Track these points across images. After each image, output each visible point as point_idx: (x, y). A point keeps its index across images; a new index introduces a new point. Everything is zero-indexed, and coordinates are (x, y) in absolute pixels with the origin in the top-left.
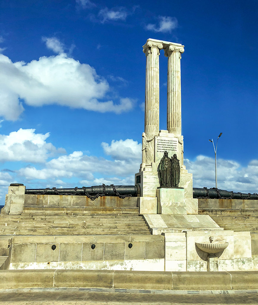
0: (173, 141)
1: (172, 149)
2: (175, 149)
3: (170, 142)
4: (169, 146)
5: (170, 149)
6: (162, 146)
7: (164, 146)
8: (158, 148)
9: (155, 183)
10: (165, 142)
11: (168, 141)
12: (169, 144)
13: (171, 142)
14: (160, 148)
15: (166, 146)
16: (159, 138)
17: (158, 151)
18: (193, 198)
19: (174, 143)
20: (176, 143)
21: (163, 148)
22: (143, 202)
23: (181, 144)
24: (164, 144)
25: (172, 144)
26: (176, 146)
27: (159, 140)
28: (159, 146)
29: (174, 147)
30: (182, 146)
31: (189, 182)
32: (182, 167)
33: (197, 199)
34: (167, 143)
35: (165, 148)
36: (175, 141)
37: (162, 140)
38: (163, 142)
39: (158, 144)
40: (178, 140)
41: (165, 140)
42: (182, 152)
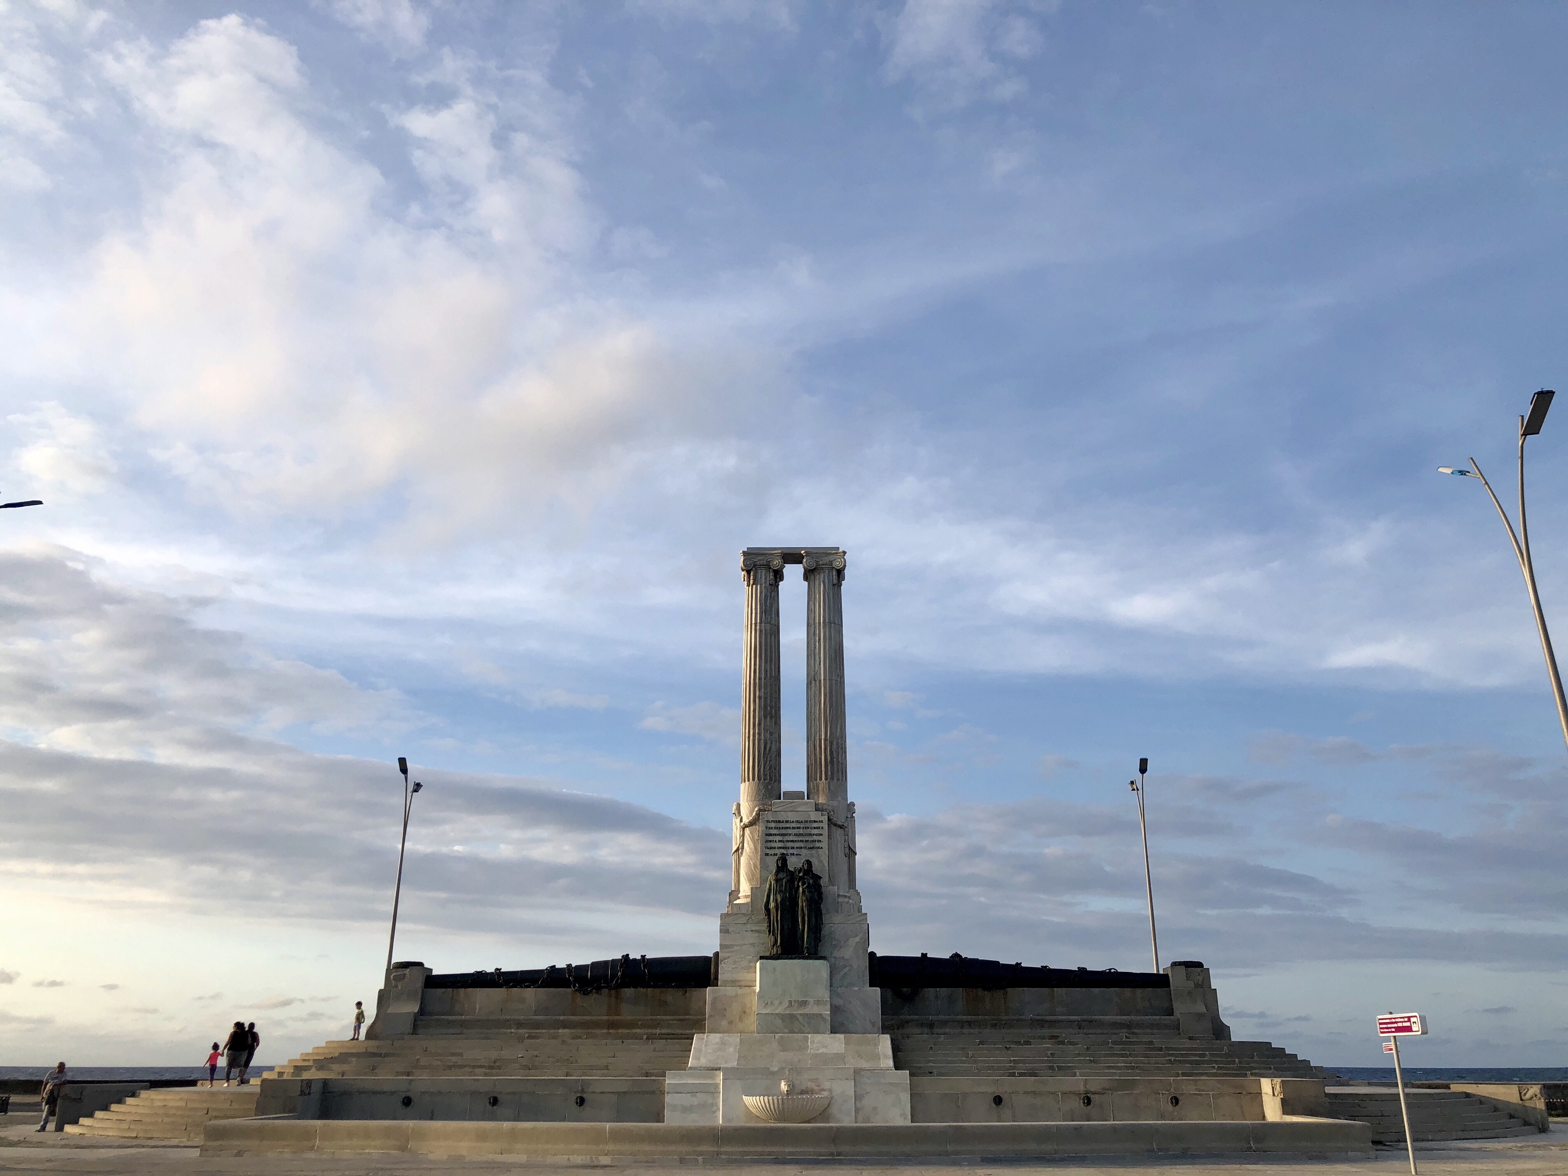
0: (811, 822)
1: (809, 845)
2: (817, 845)
3: (802, 825)
4: (801, 838)
5: (800, 845)
6: (780, 838)
7: (787, 838)
8: (769, 845)
9: (753, 945)
10: (788, 825)
11: (798, 822)
12: (801, 831)
13: (807, 825)
14: (773, 845)
15: (791, 838)
16: (770, 816)
17: (767, 855)
18: (870, 986)
19: (815, 828)
20: (819, 827)
21: (782, 843)
22: (714, 1001)
23: (841, 828)
24: (784, 831)
25: (808, 831)
26: (821, 835)
27: (771, 821)
28: (771, 838)
29: (815, 838)
30: (846, 834)
31: (857, 939)
32: (847, 894)
33: (876, 990)
34: (793, 828)
35: (790, 845)
36: (817, 822)
37: (779, 822)
38: (782, 827)
39: (768, 833)
40: (828, 817)
41: (787, 822)
42: (847, 850)
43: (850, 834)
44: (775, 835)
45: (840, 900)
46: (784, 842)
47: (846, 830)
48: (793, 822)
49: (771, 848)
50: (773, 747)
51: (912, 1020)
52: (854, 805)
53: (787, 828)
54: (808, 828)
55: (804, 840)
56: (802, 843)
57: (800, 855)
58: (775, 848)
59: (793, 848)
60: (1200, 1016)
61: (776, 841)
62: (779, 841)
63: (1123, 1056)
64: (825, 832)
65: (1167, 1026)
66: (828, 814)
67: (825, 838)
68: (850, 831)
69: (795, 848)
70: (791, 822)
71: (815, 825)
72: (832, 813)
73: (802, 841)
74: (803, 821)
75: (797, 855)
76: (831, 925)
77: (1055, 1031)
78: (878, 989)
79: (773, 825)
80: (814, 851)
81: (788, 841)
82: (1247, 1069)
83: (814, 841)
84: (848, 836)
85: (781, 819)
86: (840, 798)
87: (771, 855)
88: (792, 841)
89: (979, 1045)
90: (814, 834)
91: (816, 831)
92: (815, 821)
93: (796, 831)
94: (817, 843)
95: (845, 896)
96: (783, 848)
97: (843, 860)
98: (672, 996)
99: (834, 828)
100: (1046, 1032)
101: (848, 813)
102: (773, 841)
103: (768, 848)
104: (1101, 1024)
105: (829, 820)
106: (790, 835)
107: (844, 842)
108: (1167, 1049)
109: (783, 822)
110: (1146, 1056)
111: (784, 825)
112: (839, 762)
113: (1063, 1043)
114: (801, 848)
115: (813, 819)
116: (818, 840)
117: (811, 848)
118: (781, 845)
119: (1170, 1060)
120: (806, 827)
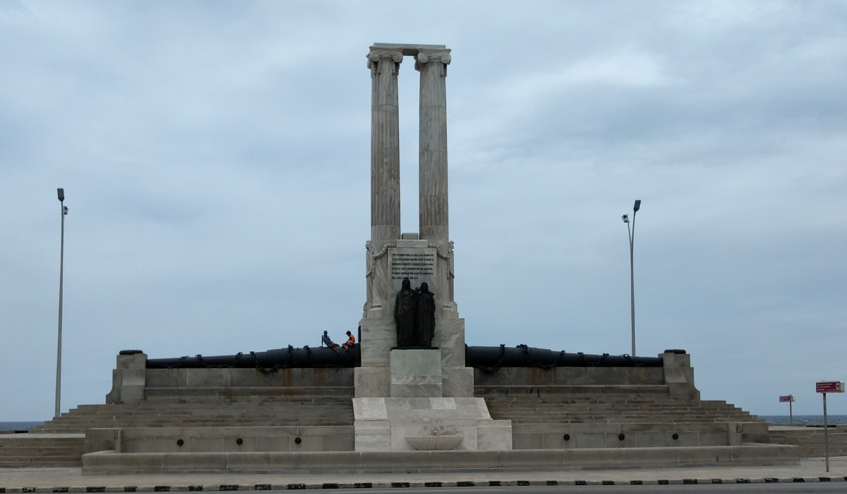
0: (425, 255)
1: (424, 271)
2: (429, 271)
3: (418, 258)
4: (418, 267)
5: (418, 271)
6: (403, 266)
7: (407, 266)
8: (395, 271)
9: (385, 340)
10: (409, 257)
11: (415, 255)
12: (418, 262)
13: (422, 257)
14: (398, 271)
15: (410, 267)
16: (395, 251)
17: (393, 278)
18: (466, 366)
19: (428, 260)
20: (431, 259)
21: (404, 270)
22: (360, 377)
23: (445, 259)
24: (406, 262)
25: (423, 262)
26: (432, 264)
27: (396, 255)
28: (396, 266)
29: (428, 267)
30: (448, 264)
31: (458, 335)
32: (449, 305)
33: (471, 369)
34: (412, 260)
35: (410, 271)
36: (429, 255)
37: (402, 255)
38: (404, 259)
39: (394, 263)
40: (437, 252)
41: (408, 255)
42: (449, 275)
43: (451, 265)
44: (399, 264)
45: (445, 309)
46: (405, 269)
47: (449, 261)
48: (412, 255)
49: (397, 273)
50: (396, 200)
51: (494, 388)
52: (453, 243)
53: (408, 259)
54: (423, 259)
55: (420, 268)
56: (418, 270)
57: (417, 278)
58: (399, 273)
59: (412, 273)
60: (682, 384)
61: (400, 269)
62: (403, 269)
63: (634, 410)
64: (435, 262)
65: (661, 391)
66: (437, 249)
67: (434, 267)
68: (451, 261)
69: (414, 273)
70: (410, 256)
71: (427, 258)
72: (439, 249)
73: (418, 269)
74: (419, 255)
75: (415, 278)
76: (440, 326)
77: (588, 395)
78: (472, 368)
79: (397, 257)
80: (427, 276)
81: (409, 269)
82: (713, 417)
83: (427, 269)
84: (449, 265)
85: (403, 253)
86: (444, 239)
87: (397, 278)
88: (411, 269)
89: (541, 404)
90: (427, 264)
91: (428, 262)
92: (428, 255)
93: (414, 262)
94: (429, 270)
95: (447, 307)
96: (405, 273)
97: (446, 281)
98: (328, 374)
99: (440, 259)
100: (581, 395)
101: (450, 249)
102: (398, 268)
103: (394, 273)
104: (619, 390)
105: (438, 254)
106: (410, 265)
107: (447, 269)
108: (663, 406)
109: (405, 255)
110: (651, 410)
111: (405, 257)
112: (444, 212)
113: (596, 402)
114: (418, 273)
115: (426, 253)
116: (430, 268)
117: (425, 274)
118: (403, 271)
119: (665, 412)
120: (421, 259)
